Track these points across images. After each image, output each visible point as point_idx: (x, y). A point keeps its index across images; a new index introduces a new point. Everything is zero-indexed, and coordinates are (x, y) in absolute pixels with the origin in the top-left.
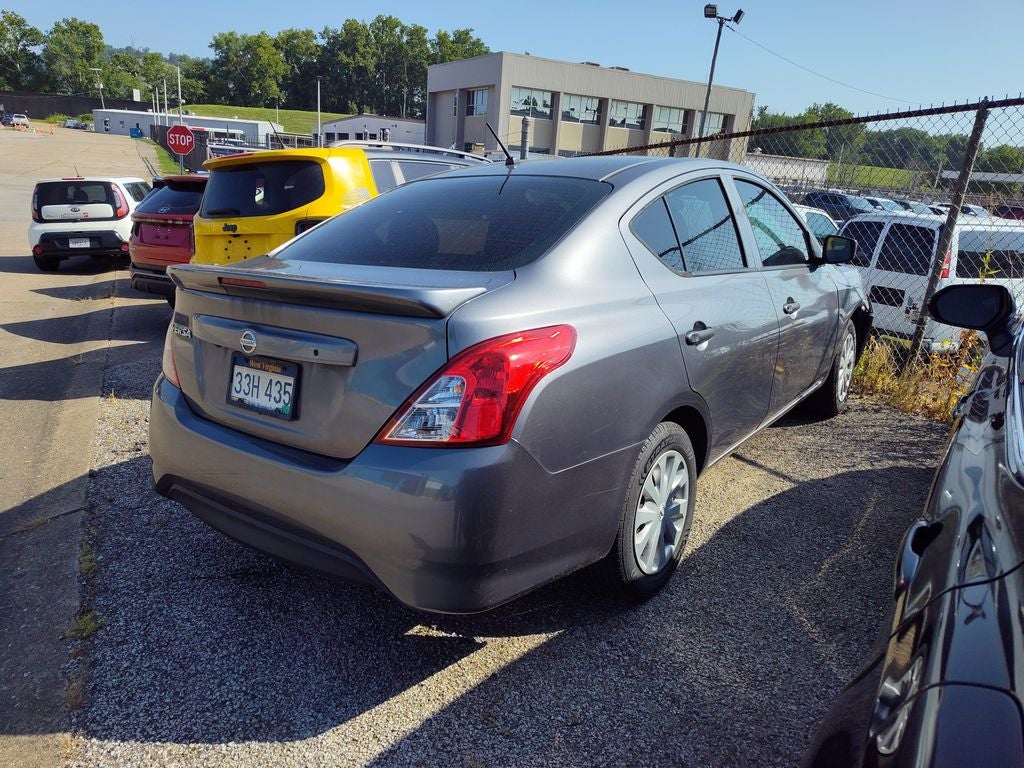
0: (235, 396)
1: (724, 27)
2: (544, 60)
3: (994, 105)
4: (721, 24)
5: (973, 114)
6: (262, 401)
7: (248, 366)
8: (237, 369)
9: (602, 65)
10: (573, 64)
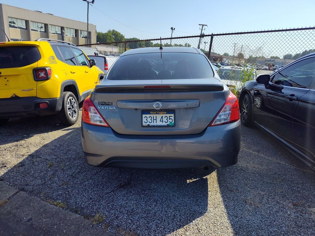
0: (144, 124)
1: (89, 5)
2: (17, 8)
3: (215, 35)
4: (88, 4)
5: (210, 37)
6: (159, 123)
7: (150, 114)
8: (144, 116)
9: (43, 12)
10: (32, 11)
